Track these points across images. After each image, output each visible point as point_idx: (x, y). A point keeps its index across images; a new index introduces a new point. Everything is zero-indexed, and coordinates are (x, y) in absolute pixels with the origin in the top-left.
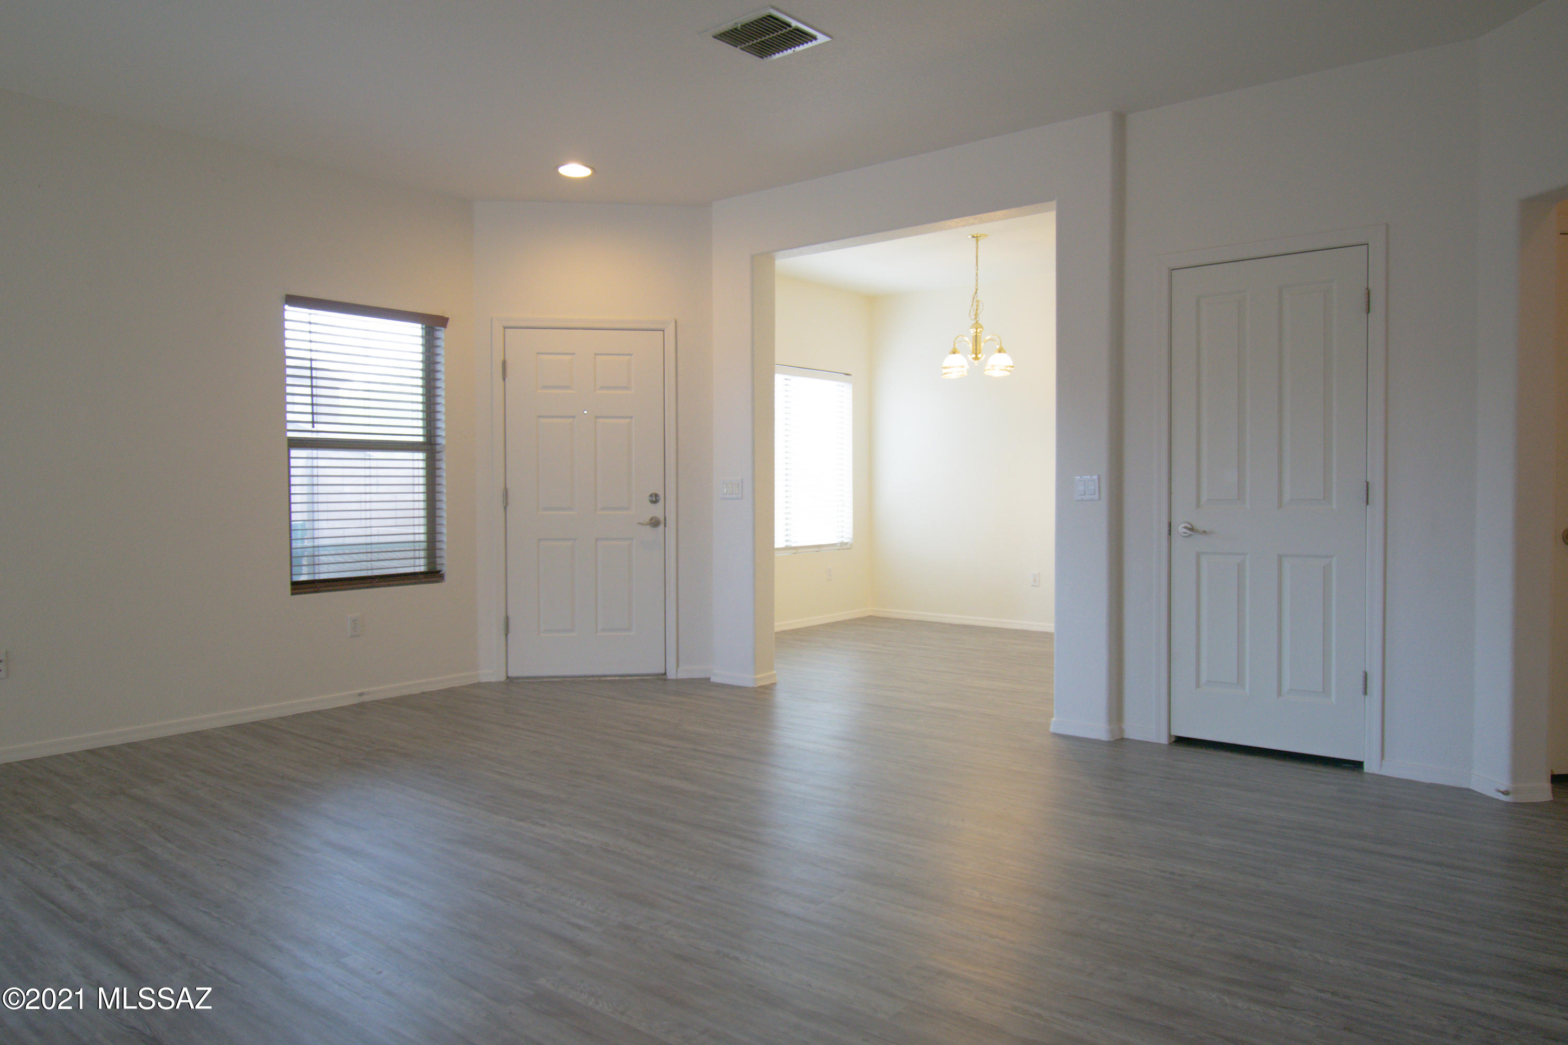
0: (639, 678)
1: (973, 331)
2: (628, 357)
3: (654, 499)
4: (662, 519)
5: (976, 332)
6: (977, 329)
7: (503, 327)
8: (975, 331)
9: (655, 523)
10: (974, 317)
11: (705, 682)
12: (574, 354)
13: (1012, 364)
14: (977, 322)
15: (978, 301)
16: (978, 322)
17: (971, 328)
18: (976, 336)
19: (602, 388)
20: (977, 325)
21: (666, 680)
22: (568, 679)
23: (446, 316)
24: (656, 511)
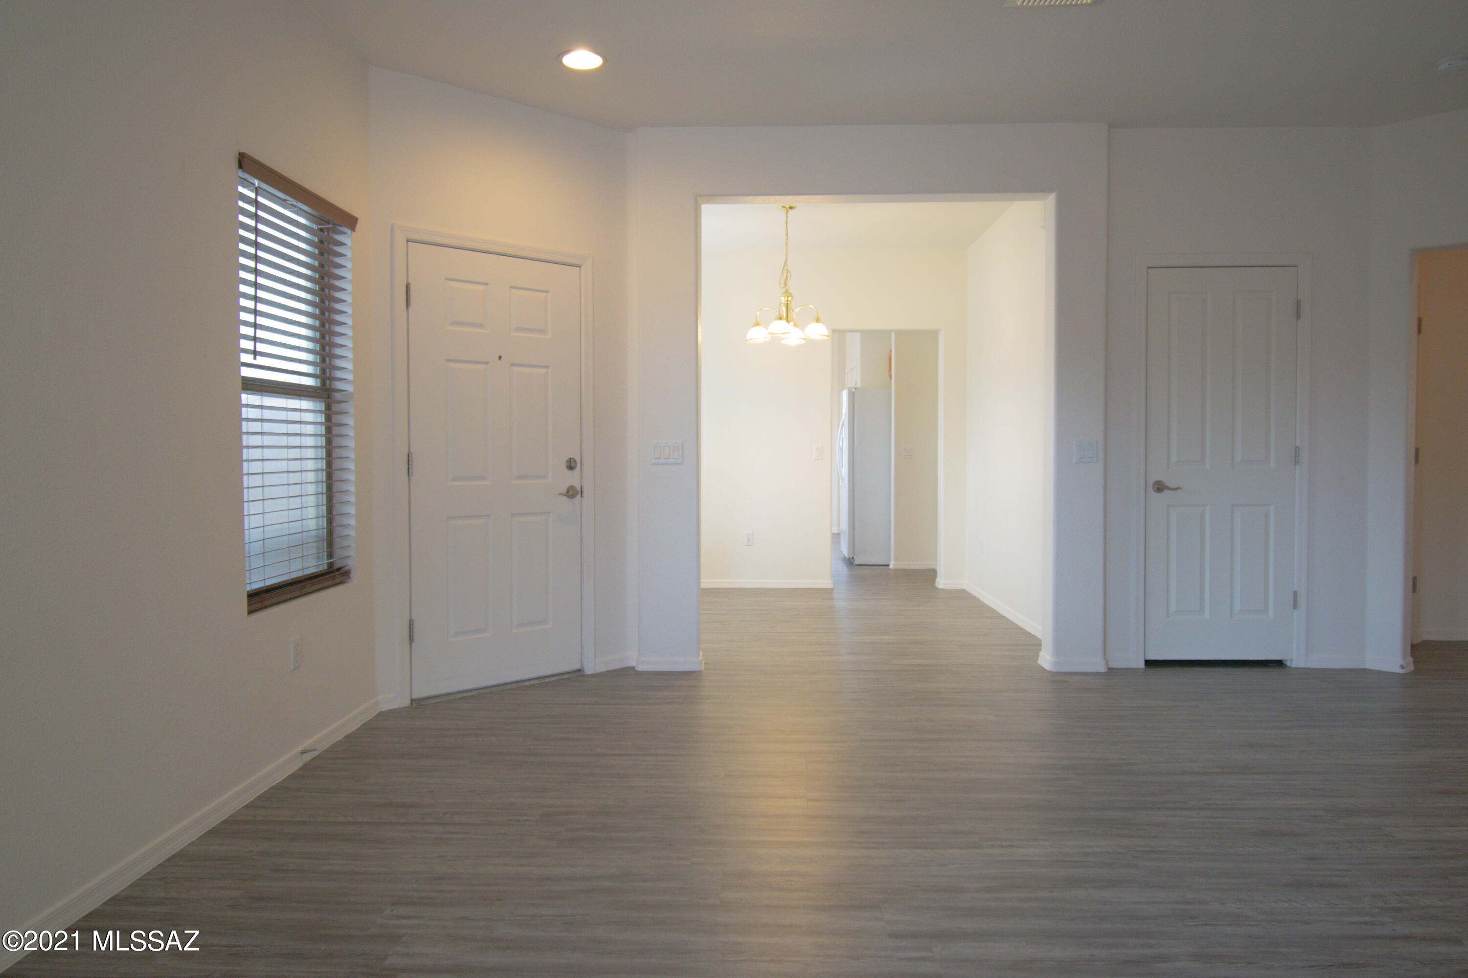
0: (559, 678)
1: (783, 300)
2: (544, 294)
3: (571, 465)
4: (579, 488)
5: (788, 300)
6: (788, 297)
7: (407, 239)
8: (786, 299)
9: (572, 493)
10: (783, 285)
11: (627, 672)
12: (486, 284)
13: (827, 334)
14: (787, 291)
15: (788, 270)
16: (789, 291)
17: (781, 297)
18: (787, 304)
19: (519, 329)
20: (787, 293)
21: (584, 676)
22: (484, 691)
23: (355, 213)
24: (572, 479)
